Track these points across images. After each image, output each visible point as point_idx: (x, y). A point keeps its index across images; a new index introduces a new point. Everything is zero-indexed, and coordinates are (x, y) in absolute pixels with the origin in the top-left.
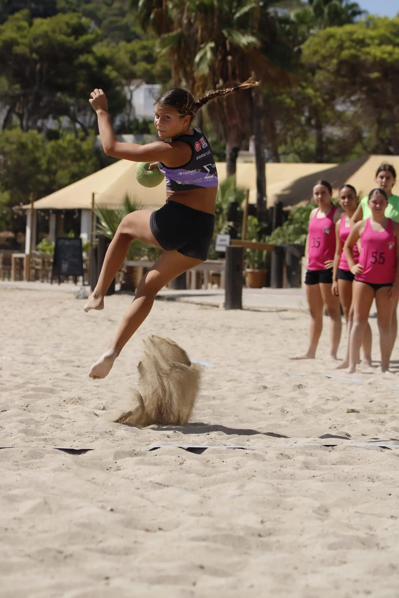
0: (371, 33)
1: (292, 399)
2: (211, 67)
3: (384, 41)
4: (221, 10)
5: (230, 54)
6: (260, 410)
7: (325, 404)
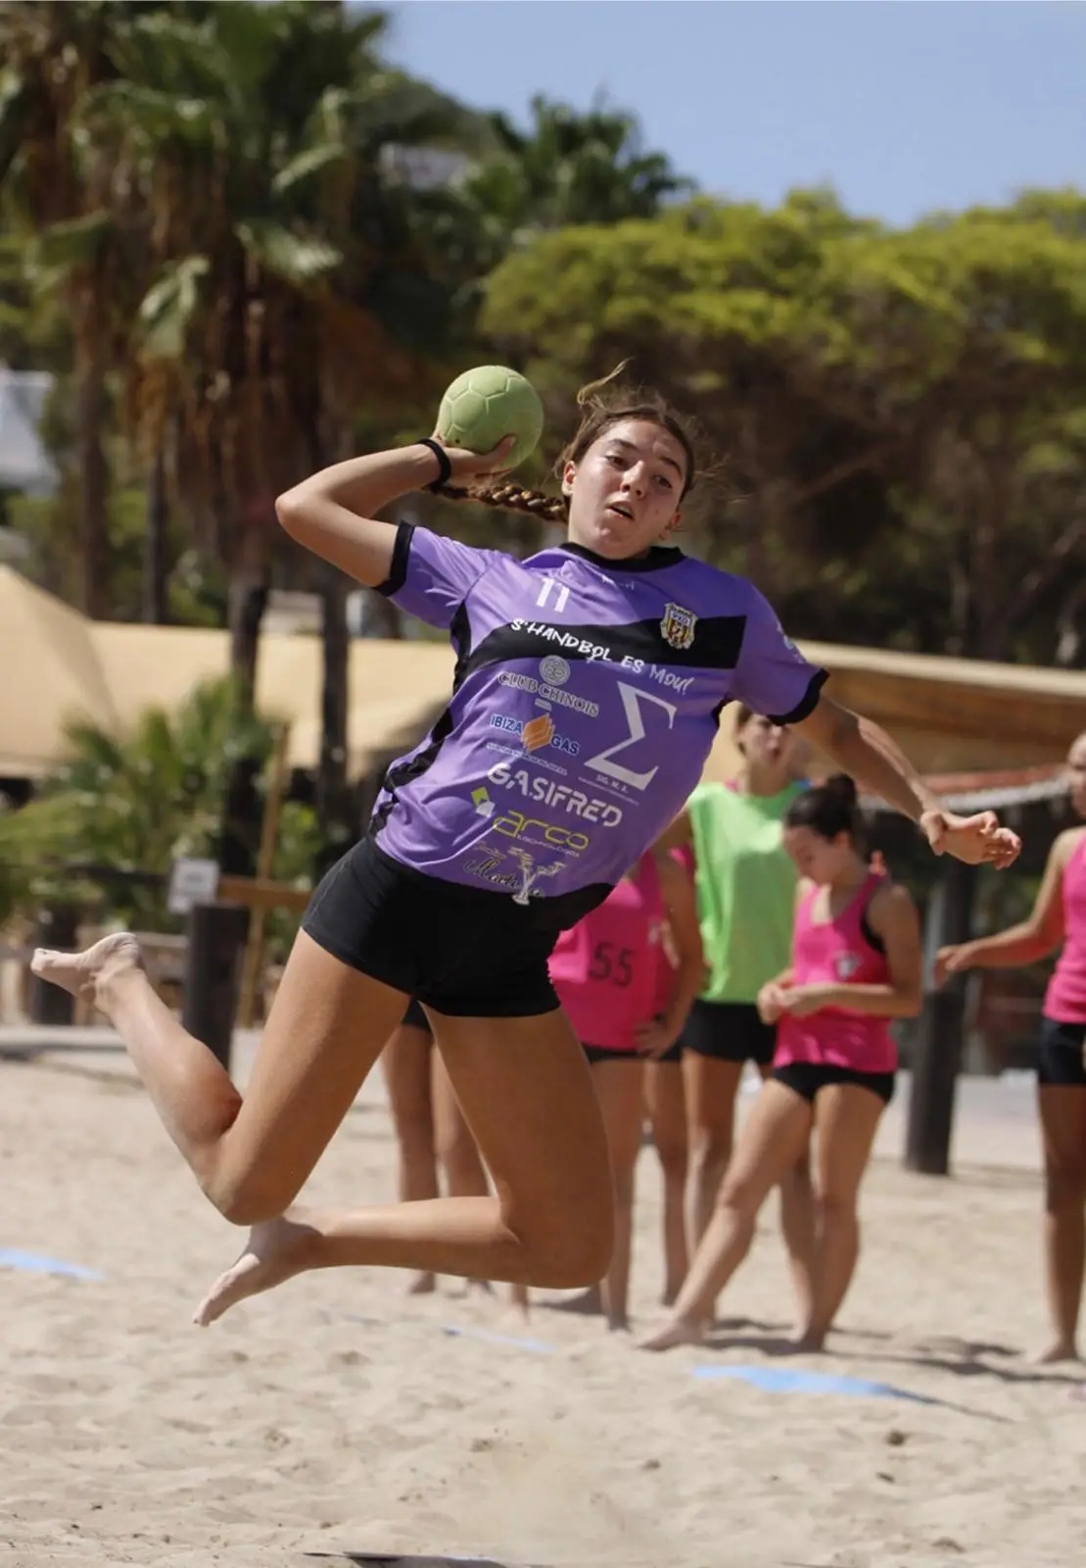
0: (701, 249)
1: (316, 1402)
2: (193, 335)
3: (741, 276)
4: (234, 156)
5: (256, 295)
6: (207, 1430)
7: (415, 1419)
